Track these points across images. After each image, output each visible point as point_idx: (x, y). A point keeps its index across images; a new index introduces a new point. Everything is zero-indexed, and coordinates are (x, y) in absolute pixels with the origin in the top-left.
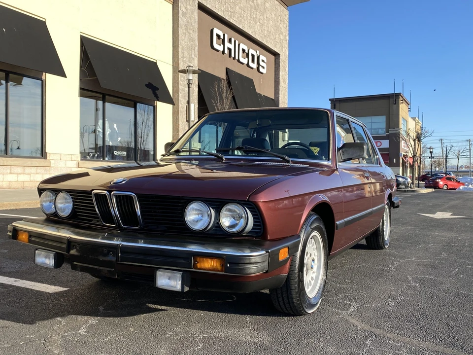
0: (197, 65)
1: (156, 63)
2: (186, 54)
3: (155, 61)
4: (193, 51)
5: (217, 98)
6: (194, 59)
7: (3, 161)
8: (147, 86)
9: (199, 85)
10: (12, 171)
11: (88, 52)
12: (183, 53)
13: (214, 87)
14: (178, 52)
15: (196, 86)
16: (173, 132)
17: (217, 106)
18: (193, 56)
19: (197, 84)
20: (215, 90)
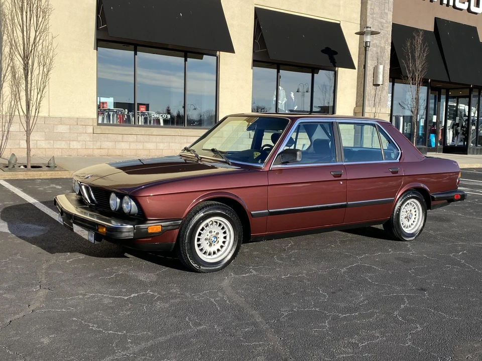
0: (391, 20)
1: (339, 24)
2: (377, 10)
3: (339, 22)
4: (387, 5)
5: (408, 57)
6: (387, 14)
7: (181, 132)
8: (323, 51)
9: (392, 43)
10: (188, 141)
11: (261, 23)
12: (373, 9)
13: (406, 45)
14: (366, 9)
15: (389, 43)
16: (357, 98)
17: (408, 66)
18: (386, 11)
19: (390, 41)
20: (408, 48)
